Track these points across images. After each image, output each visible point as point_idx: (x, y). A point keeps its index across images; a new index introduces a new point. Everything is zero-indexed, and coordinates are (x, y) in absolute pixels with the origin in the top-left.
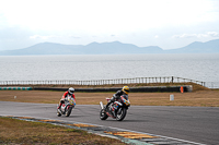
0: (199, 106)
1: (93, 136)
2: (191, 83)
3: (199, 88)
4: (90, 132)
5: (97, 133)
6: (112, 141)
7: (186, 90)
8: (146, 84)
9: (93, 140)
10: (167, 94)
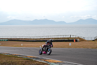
0: (82, 48)
1: (36, 61)
2: (79, 38)
3: (82, 40)
4: (34, 60)
5: (37, 60)
6: (44, 64)
7: (76, 41)
8: (59, 38)
9: (35, 63)
10: (68, 42)
